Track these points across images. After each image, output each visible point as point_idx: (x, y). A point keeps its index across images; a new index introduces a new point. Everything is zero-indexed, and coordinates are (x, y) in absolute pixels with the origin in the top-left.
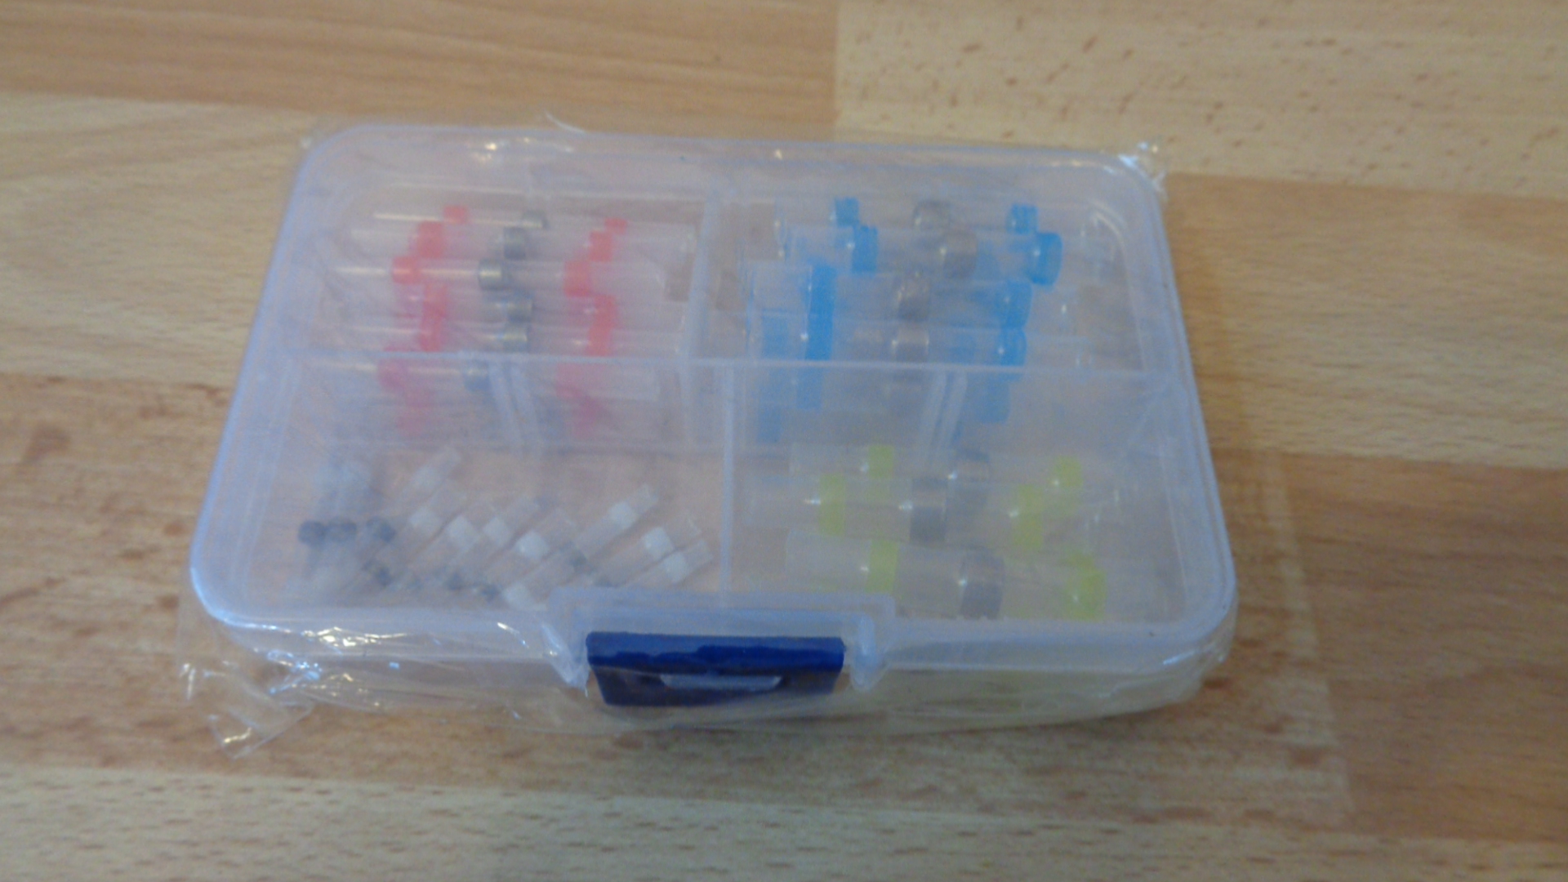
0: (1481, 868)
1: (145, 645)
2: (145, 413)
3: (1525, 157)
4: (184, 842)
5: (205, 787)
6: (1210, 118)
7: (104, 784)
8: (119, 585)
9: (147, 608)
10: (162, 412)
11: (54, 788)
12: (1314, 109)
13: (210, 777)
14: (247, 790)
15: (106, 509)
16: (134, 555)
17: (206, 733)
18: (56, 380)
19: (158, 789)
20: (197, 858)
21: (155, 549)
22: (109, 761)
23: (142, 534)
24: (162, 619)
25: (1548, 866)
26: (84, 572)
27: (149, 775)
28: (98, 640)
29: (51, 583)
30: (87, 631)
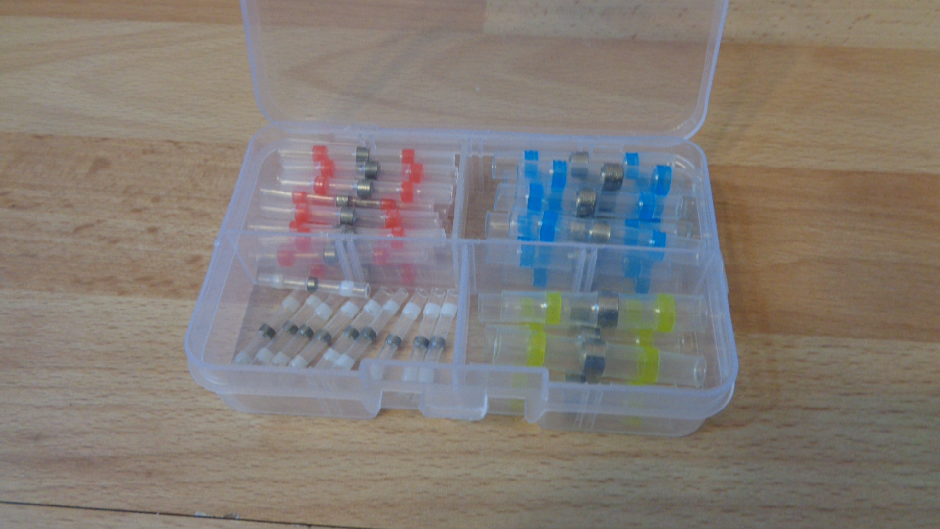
0: (789, 347)
1: (140, 247)
2: (145, 152)
3: (850, 28)
4: (154, 327)
5: (164, 305)
6: (680, 15)
7: (120, 303)
8: (130, 222)
9: (142, 232)
10: (153, 152)
11: (96, 304)
12: (736, 10)
13: (166, 301)
14: (185, 306)
15: (125, 192)
16: (138, 211)
17: (169, 282)
18: (105, 139)
19: (143, 305)
20: (160, 333)
21: (146, 208)
22: (122, 293)
23: (140, 202)
24: (149, 237)
25: (824, 346)
26: (115, 218)
27: (139, 299)
28: (119, 245)
29: (99, 222)
30: (115, 241)
